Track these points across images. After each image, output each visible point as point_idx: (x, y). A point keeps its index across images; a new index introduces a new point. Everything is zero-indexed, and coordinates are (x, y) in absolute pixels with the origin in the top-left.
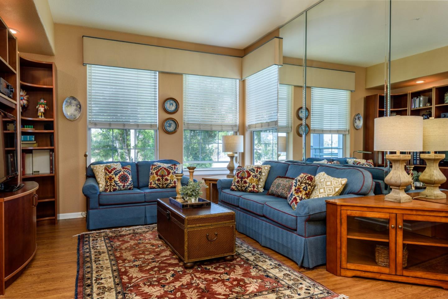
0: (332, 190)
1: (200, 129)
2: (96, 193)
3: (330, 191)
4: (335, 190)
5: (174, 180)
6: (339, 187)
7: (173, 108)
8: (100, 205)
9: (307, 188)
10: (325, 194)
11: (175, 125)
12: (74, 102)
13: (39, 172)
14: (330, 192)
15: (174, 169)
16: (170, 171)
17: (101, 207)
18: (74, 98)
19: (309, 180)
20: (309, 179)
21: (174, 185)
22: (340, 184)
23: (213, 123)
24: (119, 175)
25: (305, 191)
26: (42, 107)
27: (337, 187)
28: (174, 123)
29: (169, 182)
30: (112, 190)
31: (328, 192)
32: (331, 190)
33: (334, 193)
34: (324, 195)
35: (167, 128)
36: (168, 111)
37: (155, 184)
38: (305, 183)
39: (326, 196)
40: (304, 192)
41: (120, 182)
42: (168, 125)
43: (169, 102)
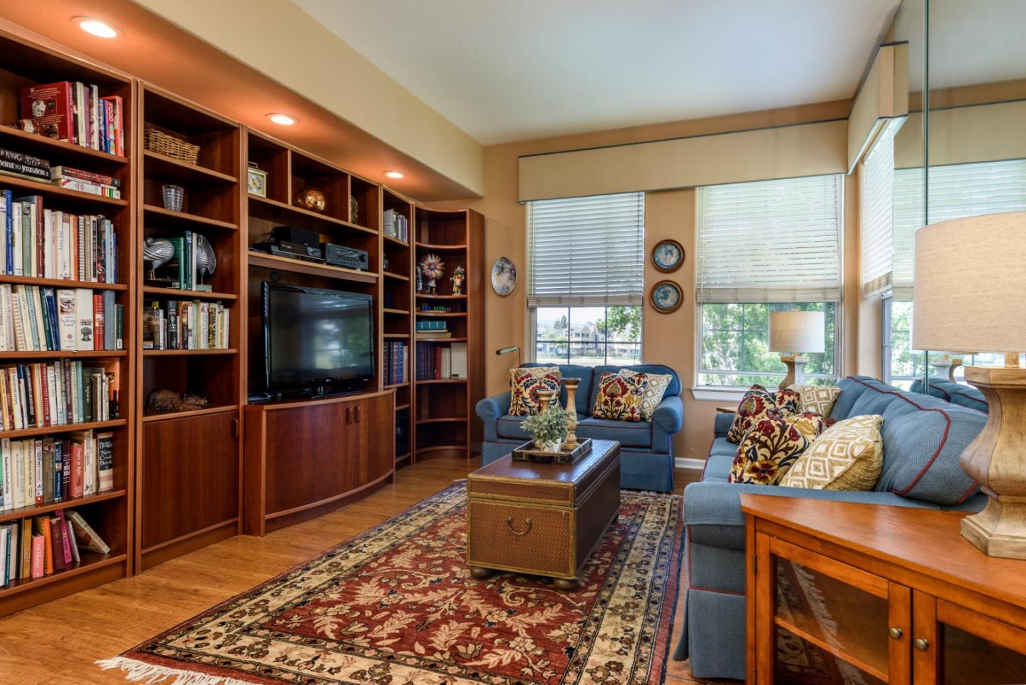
0: (825, 471)
1: (737, 299)
2: (493, 416)
3: (818, 473)
4: (832, 471)
5: (631, 406)
6: (847, 463)
7: (672, 260)
8: (500, 436)
9: (755, 453)
10: (801, 478)
11: (676, 294)
12: (507, 266)
13: (457, 375)
14: (816, 476)
15: (636, 384)
16: (628, 386)
17: (500, 440)
18: (507, 261)
19: (762, 432)
20: (761, 428)
21: (630, 415)
22: (849, 454)
23: (770, 285)
24: (531, 388)
25: (749, 461)
26: (458, 278)
27: (840, 464)
28: (674, 291)
29: (622, 408)
30: (518, 413)
31: (810, 474)
32: (822, 468)
33: (828, 480)
34: (798, 480)
35: (660, 301)
36: (662, 267)
37: (601, 410)
38: (753, 439)
39: (804, 486)
40: (748, 465)
41: (532, 401)
42: (661, 295)
43: (664, 249)
